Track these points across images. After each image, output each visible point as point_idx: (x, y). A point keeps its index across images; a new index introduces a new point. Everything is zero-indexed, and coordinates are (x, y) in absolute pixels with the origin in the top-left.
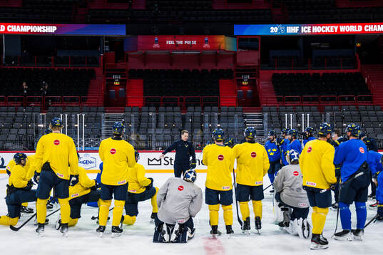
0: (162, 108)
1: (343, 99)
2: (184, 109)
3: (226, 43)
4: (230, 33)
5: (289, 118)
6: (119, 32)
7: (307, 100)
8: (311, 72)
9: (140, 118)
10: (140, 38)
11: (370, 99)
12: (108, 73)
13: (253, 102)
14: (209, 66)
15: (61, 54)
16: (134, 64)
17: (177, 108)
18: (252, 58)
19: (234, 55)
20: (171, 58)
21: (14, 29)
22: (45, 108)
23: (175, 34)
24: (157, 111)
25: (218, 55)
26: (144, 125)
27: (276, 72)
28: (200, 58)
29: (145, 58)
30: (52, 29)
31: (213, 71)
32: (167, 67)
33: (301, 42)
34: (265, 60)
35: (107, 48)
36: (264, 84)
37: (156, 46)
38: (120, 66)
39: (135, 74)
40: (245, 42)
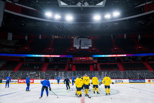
0: (79, 71)
1: (113, 69)
2: (83, 71)
3: (91, 58)
4: (92, 57)
5: (103, 73)
6: (71, 57)
7: (107, 69)
8: (107, 64)
9: (75, 73)
10: (75, 58)
11: (119, 69)
12: (69, 64)
13: (96, 70)
14: (88, 63)
15: (60, 61)
16: (74, 63)
17: (82, 71)
18: (96, 61)
19: (93, 61)
20: (81, 61)
21: (52, 56)
22: (57, 71)
23: (81, 57)
24: (78, 71)
25: (90, 61)
26: (75, 74)
27: (101, 64)
28: (86, 61)
29: (76, 61)
30: (59, 56)
31: (89, 64)
32: (80, 63)
33: (105, 59)
34: (98, 62)
35: (69, 59)
36: (98, 66)
37: (78, 59)
38: (71, 63)
39: (74, 64)
40: (95, 58)
